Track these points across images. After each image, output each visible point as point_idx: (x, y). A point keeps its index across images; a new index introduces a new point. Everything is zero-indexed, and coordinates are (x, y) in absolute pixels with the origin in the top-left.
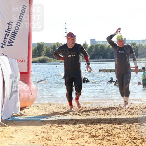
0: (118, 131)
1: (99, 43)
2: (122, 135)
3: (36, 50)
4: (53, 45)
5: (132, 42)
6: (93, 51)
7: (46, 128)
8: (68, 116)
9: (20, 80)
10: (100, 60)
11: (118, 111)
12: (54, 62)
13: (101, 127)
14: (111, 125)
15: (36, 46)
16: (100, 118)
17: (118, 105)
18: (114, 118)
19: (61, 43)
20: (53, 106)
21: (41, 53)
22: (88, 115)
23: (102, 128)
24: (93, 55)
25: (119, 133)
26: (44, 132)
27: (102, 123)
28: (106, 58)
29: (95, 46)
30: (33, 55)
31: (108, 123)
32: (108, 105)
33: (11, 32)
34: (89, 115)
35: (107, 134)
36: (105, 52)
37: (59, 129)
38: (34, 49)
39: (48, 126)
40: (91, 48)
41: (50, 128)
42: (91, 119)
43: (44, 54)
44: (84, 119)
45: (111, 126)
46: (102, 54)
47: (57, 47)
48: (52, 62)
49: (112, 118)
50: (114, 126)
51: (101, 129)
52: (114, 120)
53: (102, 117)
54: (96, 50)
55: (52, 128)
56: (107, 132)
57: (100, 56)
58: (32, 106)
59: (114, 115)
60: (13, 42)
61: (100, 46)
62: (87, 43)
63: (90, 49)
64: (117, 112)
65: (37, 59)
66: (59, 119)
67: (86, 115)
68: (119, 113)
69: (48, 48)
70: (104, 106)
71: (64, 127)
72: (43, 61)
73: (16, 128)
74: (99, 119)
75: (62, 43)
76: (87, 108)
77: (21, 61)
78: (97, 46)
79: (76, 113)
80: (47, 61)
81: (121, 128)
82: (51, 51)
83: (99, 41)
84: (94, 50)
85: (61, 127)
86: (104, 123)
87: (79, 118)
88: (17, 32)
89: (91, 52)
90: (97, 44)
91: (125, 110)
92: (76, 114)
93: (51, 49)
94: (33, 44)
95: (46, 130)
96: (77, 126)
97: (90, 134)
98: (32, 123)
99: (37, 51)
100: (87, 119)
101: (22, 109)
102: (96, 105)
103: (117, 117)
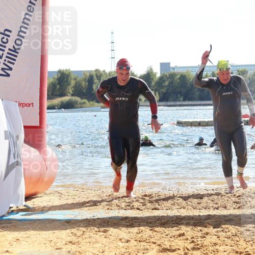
0: (214, 239)
1: (176, 71)
2: (221, 248)
3: (55, 84)
4: (88, 75)
5: (241, 69)
6: (165, 86)
7: (75, 235)
8: (117, 211)
9: (26, 142)
10: (178, 103)
11: (213, 201)
12: (89, 107)
13: (181, 232)
14: (200, 228)
15: (56, 77)
16: (179, 214)
17: (213, 190)
18: (206, 216)
19: (104, 71)
20: (89, 191)
21: (65, 90)
22: (156, 209)
23: (183, 235)
24: (164, 94)
25: (215, 244)
26: (71, 242)
27: (182, 224)
28: (190, 99)
29: (169, 75)
30: (50, 93)
31: (195, 225)
32: (194, 190)
33: (7, 50)
34: (158, 209)
35: (192, 245)
36: (188, 87)
37: (101, 236)
38: (52, 83)
39: (78, 231)
40: (162, 79)
41: (83, 234)
42: (162, 216)
43: (72, 93)
44: (149, 218)
45: (201, 230)
46: (182, 90)
47: (95, 77)
48: (86, 107)
49: (201, 214)
50: (205, 230)
51: (180, 235)
52: (206, 219)
53: (183, 213)
54: (171, 83)
55: (87, 235)
56: (193, 242)
57: (179, 95)
58: (48, 192)
59: (206, 208)
60: (11, 69)
61: (178, 76)
62: (154, 71)
63: (159, 83)
64: (212, 203)
65: (57, 101)
66: (100, 217)
67: (153, 209)
68: (216, 206)
69: (78, 79)
70: (187, 192)
71: (110, 232)
72: (68, 106)
73: (16, 234)
74: (177, 216)
75: (106, 71)
76: (154, 195)
77: (26, 105)
78: (172, 76)
79: (133, 206)
80: (78, 106)
81: (220, 234)
82: (84, 87)
83: (176, 67)
84: (167, 83)
85: (105, 231)
86: (187, 224)
87: (139, 216)
88: (19, 49)
89: (162, 88)
90: (174, 73)
91: (226, 199)
92: (132, 208)
93: (84, 83)
94: (49, 72)
95: (74, 239)
96: (135, 230)
97: (159, 245)
98: (48, 225)
99: (58, 86)
100: (155, 217)
101: (28, 198)
102: (171, 189)
103: (212, 212)
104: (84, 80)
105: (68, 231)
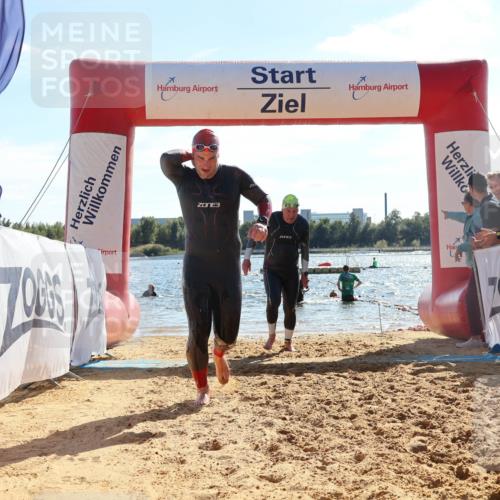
0: (296, 387)
2: (303, 397)
3: (139, 231)
4: (172, 222)
5: (323, 217)
7: (157, 384)
9: (108, 289)
12: (173, 254)
13: (264, 380)
14: (282, 376)
15: (140, 225)
21: (149, 237)
23: (265, 383)
25: (297, 392)
26: (152, 391)
27: (264, 373)
30: (133, 241)
31: (277, 373)
33: (90, 198)
35: (274, 394)
39: (160, 380)
41: (165, 383)
43: (155, 240)
45: (283, 379)
50: (287, 378)
51: (263, 384)
55: (168, 384)
56: (275, 390)
58: (129, 340)
59: (288, 357)
60: (94, 217)
65: (141, 248)
69: (161, 227)
72: (151, 253)
73: (98, 383)
77: (109, 252)
80: (161, 253)
81: (302, 382)
82: (167, 234)
86: (270, 373)
88: (103, 197)
93: (167, 230)
94: (133, 220)
95: (156, 388)
97: (241, 394)
99: (142, 234)
101: (110, 346)
103: (295, 360)
104: (168, 227)
105: (149, 380)
